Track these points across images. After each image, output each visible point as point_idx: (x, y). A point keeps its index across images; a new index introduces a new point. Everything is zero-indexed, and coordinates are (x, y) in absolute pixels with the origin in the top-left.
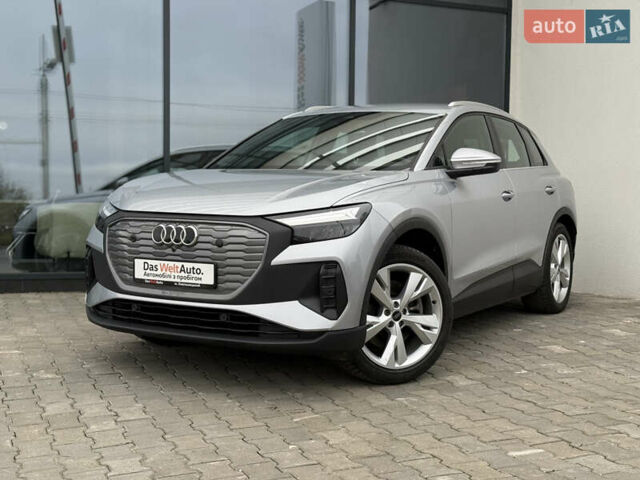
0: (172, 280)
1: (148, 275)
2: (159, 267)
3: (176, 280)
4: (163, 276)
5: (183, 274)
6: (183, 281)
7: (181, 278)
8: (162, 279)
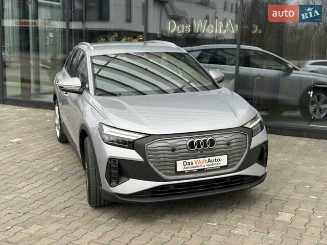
1: (187, 168)
2: (194, 163)
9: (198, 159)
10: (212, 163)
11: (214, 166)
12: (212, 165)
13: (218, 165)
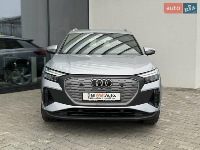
0: (102, 99)
3: (104, 99)
4: (97, 98)
5: (107, 97)
6: (107, 99)
7: (106, 98)
8: (97, 99)
9: (99, 93)
10: (108, 97)
11: (110, 99)
12: (109, 98)
13: (113, 100)
